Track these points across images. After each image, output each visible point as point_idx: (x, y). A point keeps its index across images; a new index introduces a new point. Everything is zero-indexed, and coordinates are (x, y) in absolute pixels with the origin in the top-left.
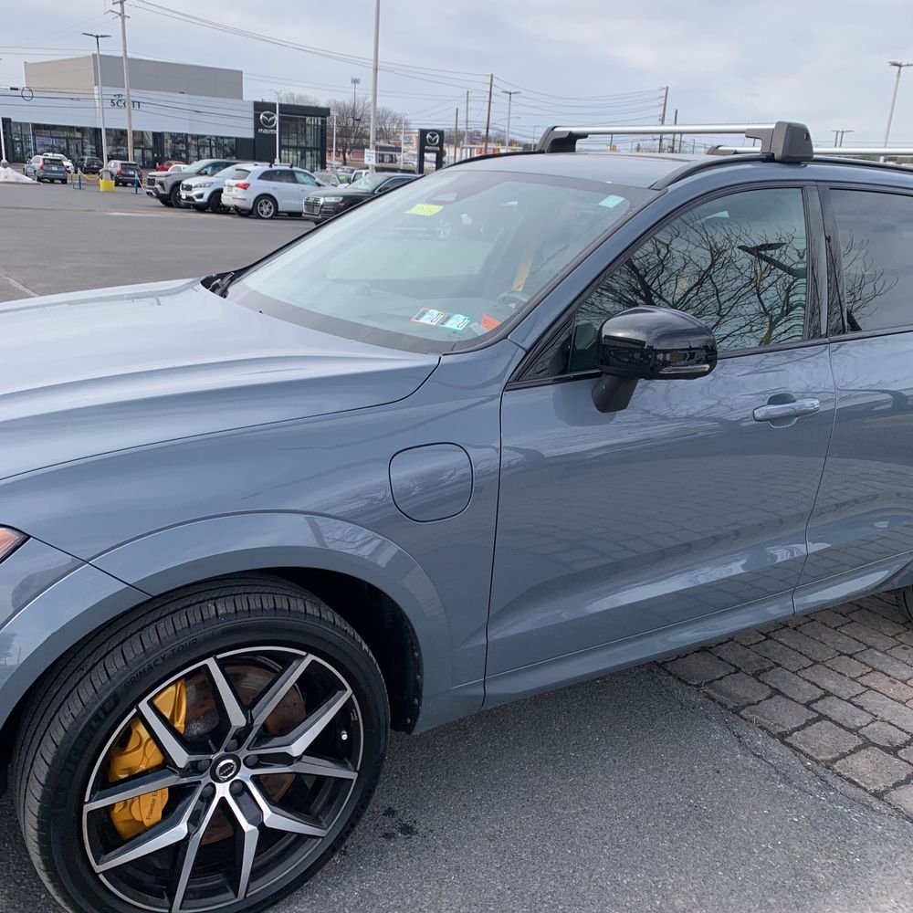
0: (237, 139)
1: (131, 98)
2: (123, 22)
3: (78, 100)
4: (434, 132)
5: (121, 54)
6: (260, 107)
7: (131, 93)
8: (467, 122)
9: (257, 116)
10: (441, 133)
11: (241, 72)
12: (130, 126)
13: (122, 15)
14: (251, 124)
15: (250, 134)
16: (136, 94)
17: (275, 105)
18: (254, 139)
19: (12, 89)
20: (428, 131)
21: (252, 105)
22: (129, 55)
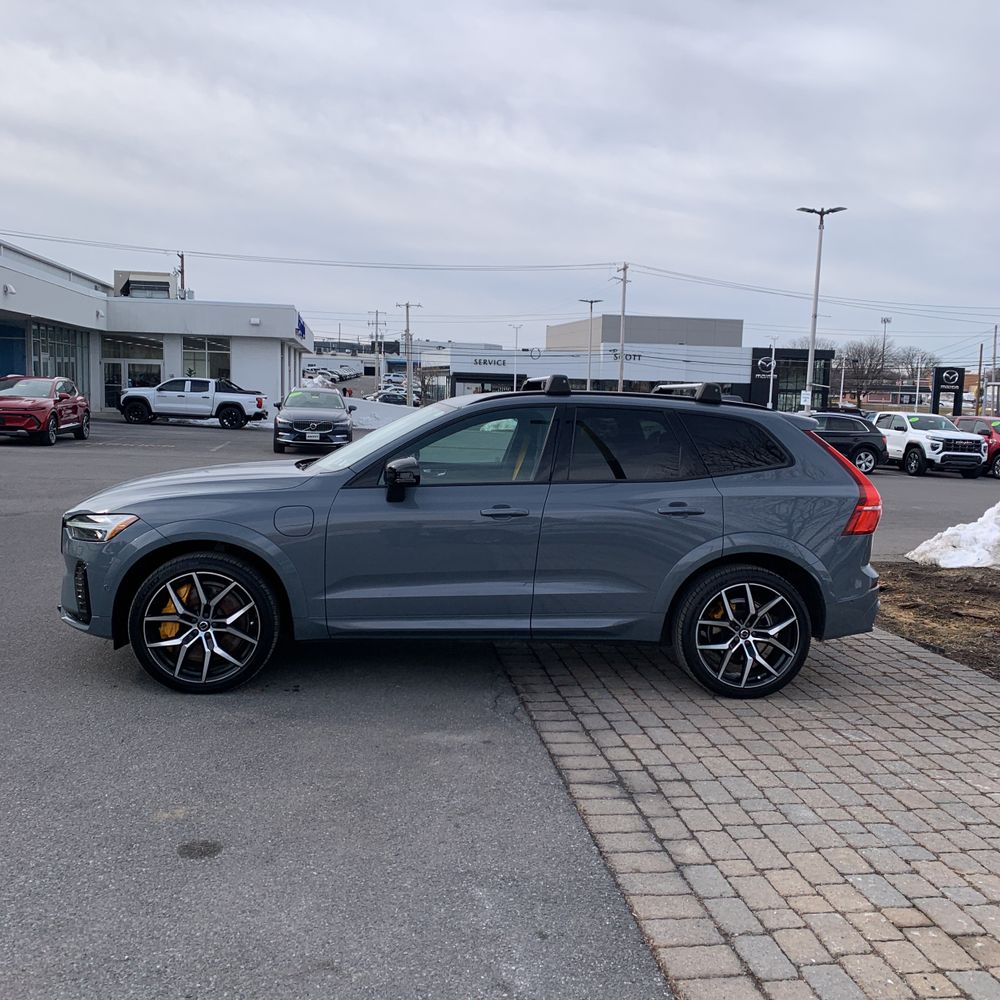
0: (732, 384)
1: (625, 353)
2: (625, 285)
3: (578, 356)
4: (952, 370)
5: (620, 314)
6: (758, 353)
7: (625, 348)
8: (994, 358)
9: (755, 363)
10: (961, 371)
11: (742, 321)
12: (621, 377)
13: (624, 280)
14: (748, 371)
15: (747, 380)
16: (629, 348)
17: (770, 350)
18: (750, 384)
19: (523, 350)
20: (945, 369)
21: (751, 352)
22: (626, 314)
